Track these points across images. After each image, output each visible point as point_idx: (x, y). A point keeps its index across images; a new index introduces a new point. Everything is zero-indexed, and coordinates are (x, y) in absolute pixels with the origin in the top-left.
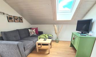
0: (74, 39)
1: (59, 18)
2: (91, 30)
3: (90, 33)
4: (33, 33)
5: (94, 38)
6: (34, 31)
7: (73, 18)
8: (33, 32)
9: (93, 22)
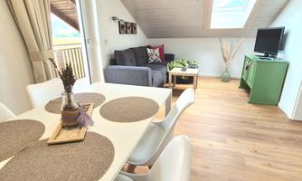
0: (247, 68)
1: (217, 22)
2: (282, 48)
3: (280, 55)
4: (154, 58)
5: (285, 63)
6: (157, 51)
7: (246, 25)
8: (154, 55)
9: (287, 34)
